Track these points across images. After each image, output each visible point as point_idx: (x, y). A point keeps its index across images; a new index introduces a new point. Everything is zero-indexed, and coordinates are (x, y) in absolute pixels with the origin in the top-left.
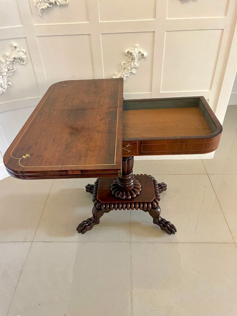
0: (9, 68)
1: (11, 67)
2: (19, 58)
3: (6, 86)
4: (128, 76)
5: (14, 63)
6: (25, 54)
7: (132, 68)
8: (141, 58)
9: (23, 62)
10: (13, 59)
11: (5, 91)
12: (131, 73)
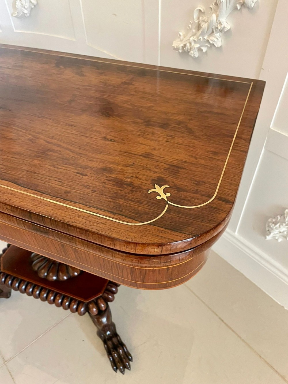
3: (27, 4)
8: (243, 5)
12: (209, 42)
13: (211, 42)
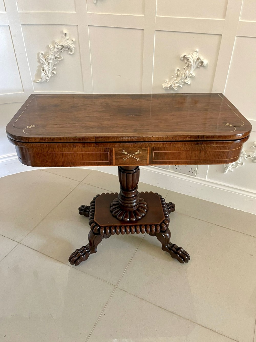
0: (56, 55)
1: (58, 55)
2: (66, 47)
3: (50, 74)
4: (180, 86)
5: (62, 51)
6: (74, 43)
7: (186, 78)
8: (201, 66)
9: (71, 52)
10: (61, 47)
11: (48, 79)
12: (184, 82)
13: (186, 82)
